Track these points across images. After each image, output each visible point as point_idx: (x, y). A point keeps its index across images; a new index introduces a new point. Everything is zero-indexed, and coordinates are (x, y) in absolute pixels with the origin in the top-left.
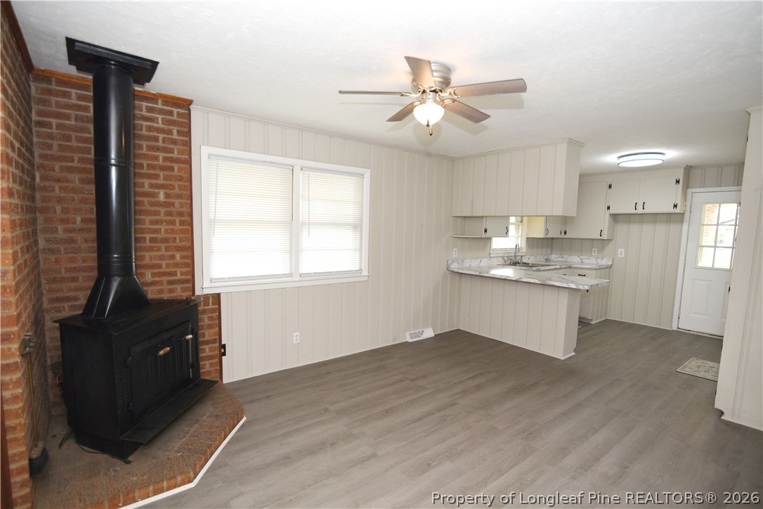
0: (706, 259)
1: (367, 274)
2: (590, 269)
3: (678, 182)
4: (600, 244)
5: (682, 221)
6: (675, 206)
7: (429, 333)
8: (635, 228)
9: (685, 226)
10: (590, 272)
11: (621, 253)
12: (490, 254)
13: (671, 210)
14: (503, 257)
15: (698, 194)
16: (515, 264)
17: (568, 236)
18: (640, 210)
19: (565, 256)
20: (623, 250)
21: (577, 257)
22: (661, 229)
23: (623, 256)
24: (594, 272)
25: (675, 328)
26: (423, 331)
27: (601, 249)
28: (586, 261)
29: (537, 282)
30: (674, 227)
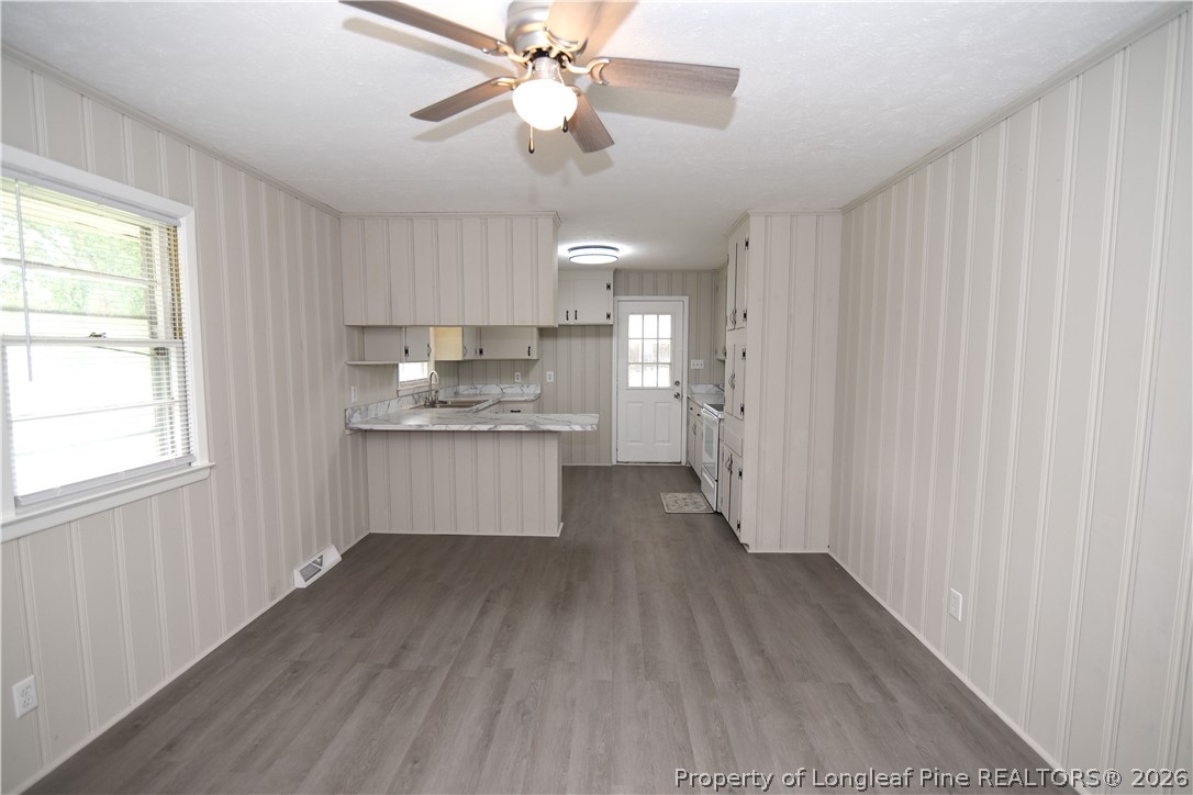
0: (635, 379)
1: (206, 463)
2: (526, 401)
3: (609, 287)
4: (525, 366)
5: (610, 334)
6: (608, 316)
7: (332, 558)
8: (562, 343)
9: (614, 340)
10: (524, 405)
11: (550, 376)
12: (398, 391)
13: (604, 321)
14: (412, 395)
15: (626, 302)
16: (433, 405)
17: (485, 356)
18: (572, 321)
19: (479, 386)
20: (552, 373)
21: (494, 386)
22: (590, 343)
23: (552, 380)
24: (531, 405)
25: (615, 463)
26: (321, 557)
27: (525, 374)
28: (507, 391)
29: (524, 428)
30: (604, 342)
